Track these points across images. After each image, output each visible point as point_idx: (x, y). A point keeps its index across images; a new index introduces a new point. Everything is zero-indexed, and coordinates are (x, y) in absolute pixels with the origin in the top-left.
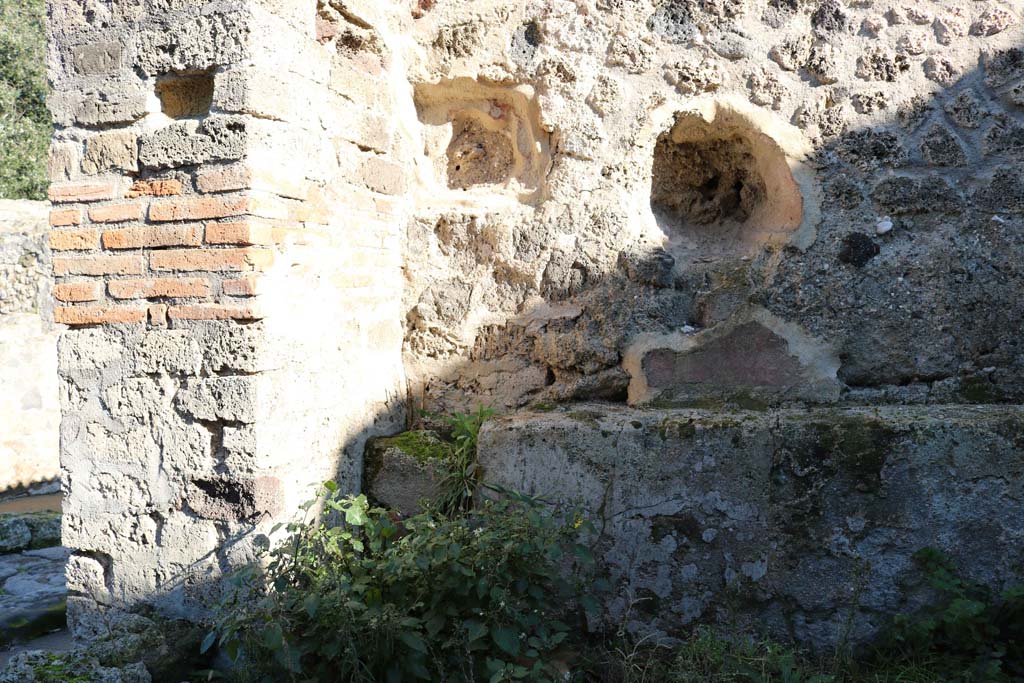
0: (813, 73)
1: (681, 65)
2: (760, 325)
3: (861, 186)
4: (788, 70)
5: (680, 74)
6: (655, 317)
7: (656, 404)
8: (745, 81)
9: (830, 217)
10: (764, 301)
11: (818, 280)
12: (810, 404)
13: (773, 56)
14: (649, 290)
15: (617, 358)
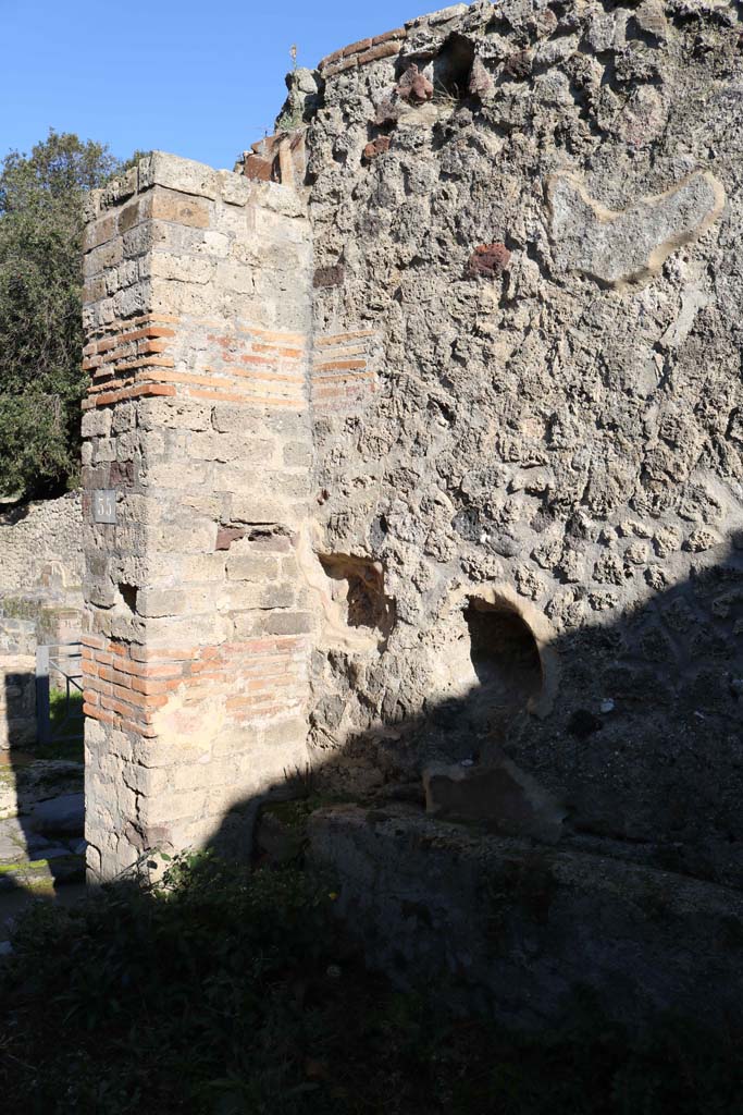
0: (560, 574)
1: (471, 559)
2: (506, 772)
3: (593, 671)
4: (545, 568)
5: (470, 566)
6: (443, 751)
7: (438, 816)
8: (514, 575)
9: (566, 694)
10: (511, 753)
11: (552, 744)
12: (535, 841)
13: (532, 556)
14: (440, 730)
15: (417, 776)
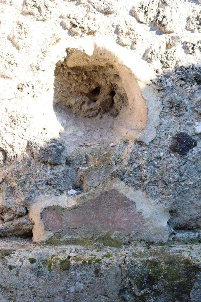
0: (158, 26)
1: (71, 17)
2: (118, 192)
3: (186, 101)
4: (142, 23)
5: (71, 22)
6: (50, 185)
7: (50, 242)
8: (114, 29)
9: (165, 122)
10: (121, 176)
11: (156, 163)
12: (149, 243)
13: (132, 13)
14: (47, 166)
15: (25, 211)
